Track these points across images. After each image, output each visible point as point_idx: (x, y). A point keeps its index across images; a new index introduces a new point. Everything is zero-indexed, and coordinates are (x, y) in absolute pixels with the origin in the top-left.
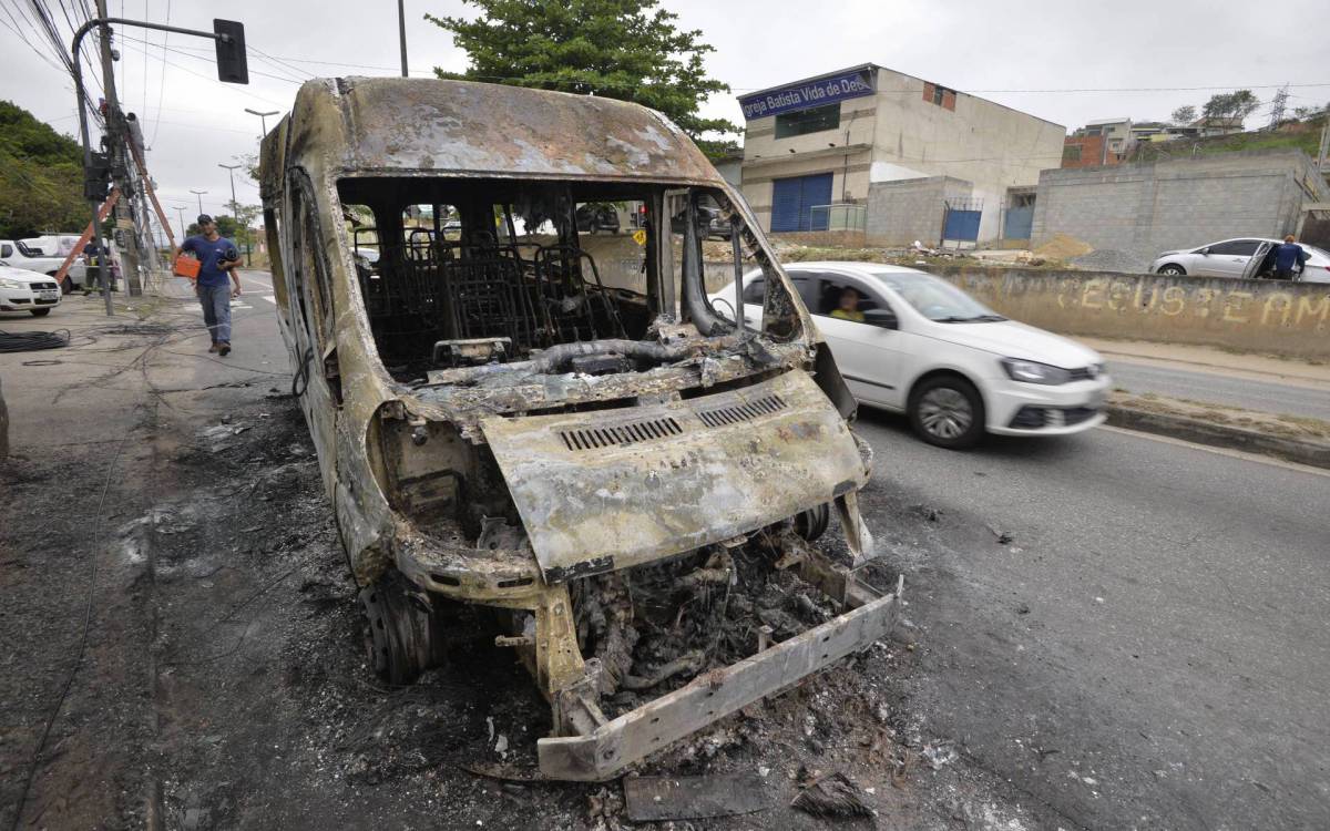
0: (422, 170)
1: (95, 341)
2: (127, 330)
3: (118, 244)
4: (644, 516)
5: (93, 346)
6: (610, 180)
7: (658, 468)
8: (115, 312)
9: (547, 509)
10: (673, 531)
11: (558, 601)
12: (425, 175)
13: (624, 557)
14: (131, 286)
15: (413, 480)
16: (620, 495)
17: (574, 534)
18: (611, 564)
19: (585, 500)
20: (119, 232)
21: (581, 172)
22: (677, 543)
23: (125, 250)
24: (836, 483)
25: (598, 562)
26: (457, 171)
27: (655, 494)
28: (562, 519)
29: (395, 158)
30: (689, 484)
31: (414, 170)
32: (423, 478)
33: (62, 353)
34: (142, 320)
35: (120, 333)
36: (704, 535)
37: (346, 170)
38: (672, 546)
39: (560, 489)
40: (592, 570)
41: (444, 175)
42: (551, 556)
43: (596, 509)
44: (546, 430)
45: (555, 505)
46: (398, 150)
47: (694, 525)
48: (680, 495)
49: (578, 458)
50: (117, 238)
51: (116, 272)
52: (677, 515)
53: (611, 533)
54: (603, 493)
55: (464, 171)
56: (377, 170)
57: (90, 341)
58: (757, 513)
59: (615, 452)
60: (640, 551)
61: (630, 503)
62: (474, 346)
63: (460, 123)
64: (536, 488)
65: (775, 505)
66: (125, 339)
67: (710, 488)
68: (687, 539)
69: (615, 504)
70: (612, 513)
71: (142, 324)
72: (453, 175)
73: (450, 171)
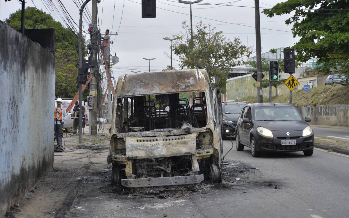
0: (132, 95)
1: (73, 151)
2: (86, 148)
3: (89, 105)
4: (144, 151)
5: (73, 152)
6: (172, 93)
7: (149, 145)
8: (83, 141)
9: (130, 149)
10: (148, 154)
11: (129, 163)
12: (133, 96)
13: (139, 157)
14: (92, 129)
15: (119, 150)
16: (141, 148)
17: (132, 153)
18: (137, 158)
19: (136, 148)
20: (90, 98)
21: (166, 92)
22: (148, 156)
23: (91, 108)
24: (185, 152)
25: (135, 157)
26: (139, 95)
27: (147, 149)
28: (131, 150)
29: (128, 93)
30: (153, 148)
31: (131, 95)
32: (121, 149)
33: (62, 153)
34: (93, 144)
35: (83, 148)
36: (153, 156)
37: (120, 96)
38: (147, 157)
39: (133, 146)
40: (134, 158)
41: (136, 96)
42: (128, 155)
43: (137, 150)
44: (135, 139)
45: (131, 148)
46: (129, 92)
47: (152, 154)
48: (152, 149)
49: (137, 143)
50: (88, 101)
51: (86, 121)
52: (149, 152)
53: (138, 153)
54: (139, 148)
55: (140, 95)
56: (125, 96)
57: (72, 151)
58: (165, 154)
59: (144, 143)
60: (142, 156)
61: (142, 149)
62: (137, 128)
63: (143, 84)
64: (129, 146)
65: (169, 153)
66: (85, 151)
67: (157, 149)
68: (150, 156)
69: (140, 149)
70: (139, 150)
71: (93, 146)
72: (138, 96)
73: (137, 95)
